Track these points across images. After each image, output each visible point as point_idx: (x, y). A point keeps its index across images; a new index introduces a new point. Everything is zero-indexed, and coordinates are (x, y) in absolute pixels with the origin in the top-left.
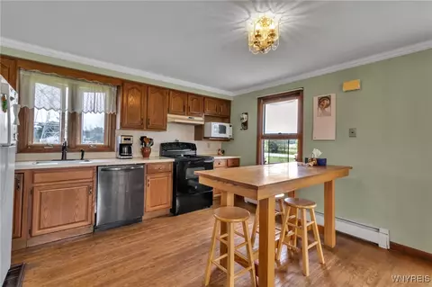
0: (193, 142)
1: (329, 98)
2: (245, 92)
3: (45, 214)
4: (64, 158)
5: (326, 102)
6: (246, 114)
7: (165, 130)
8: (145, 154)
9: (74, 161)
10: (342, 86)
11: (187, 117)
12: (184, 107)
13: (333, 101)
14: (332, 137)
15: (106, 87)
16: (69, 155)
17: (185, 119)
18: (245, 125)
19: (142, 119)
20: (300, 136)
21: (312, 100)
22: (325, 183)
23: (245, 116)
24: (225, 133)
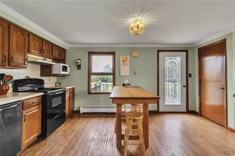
2: (79, 46)
6: (80, 60)
10: (132, 53)
11: (42, 58)
12: (40, 50)
13: (128, 59)
14: (128, 74)
18: (79, 67)
20: (113, 74)
23: (79, 61)
24: (67, 71)
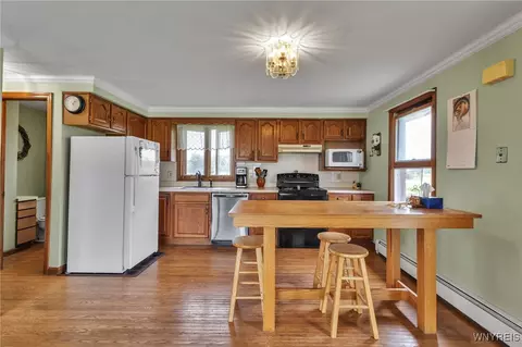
0: (316, 172)
1: (466, 99)
3: (181, 223)
4: (200, 186)
5: (464, 106)
6: (379, 134)
7: (276, 161)
8: (261, 184)
9: (206, 188)
11: (302, 146)
12: (297, 135)
13: (473, 103)
15: (229, 126)
16: (204, 183)
17: (299, 148)
18: (378, 148)
19: (253, 152)
20: (433, 163)
21: (446, 104)
22: (418, 230)
23: (376, 138)
